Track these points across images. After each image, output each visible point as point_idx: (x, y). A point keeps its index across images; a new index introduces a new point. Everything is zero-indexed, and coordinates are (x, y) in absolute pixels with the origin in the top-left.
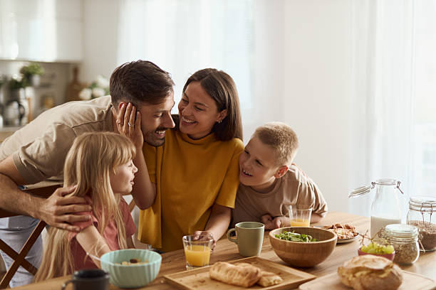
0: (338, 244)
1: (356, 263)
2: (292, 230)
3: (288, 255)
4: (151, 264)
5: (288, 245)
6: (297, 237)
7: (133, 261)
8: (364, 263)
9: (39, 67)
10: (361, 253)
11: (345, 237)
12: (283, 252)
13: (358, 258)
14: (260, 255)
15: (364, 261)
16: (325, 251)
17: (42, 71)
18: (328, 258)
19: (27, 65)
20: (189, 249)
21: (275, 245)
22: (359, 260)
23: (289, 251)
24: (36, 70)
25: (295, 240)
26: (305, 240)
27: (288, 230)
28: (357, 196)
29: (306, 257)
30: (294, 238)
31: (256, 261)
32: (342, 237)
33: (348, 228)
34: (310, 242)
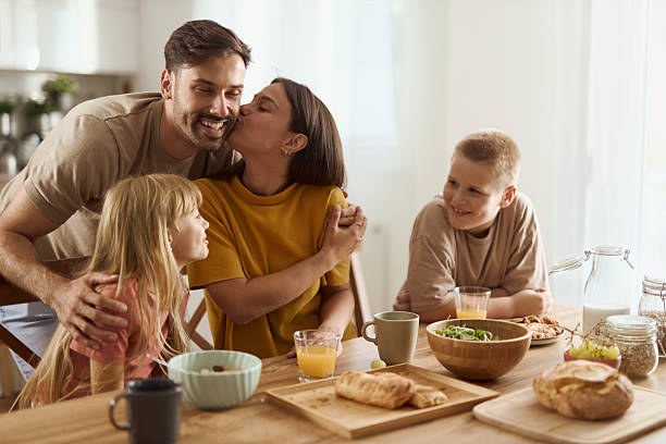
0: (532, 347)
1: (561, 372)
2: (461, 323)
3: (456, 361)
4: (246, 372)
5: (456, 345)
6: (470, 334)
7: (218, 369)
8: (573, 372)
9: (71, 83)
10: (568, 358)
11: (543, 336)
12: (448, 357)
13: (564, 365)
14: (413, 361)
15: (575, 368)
16: (513, 354)
17: (76, 87)
18: (517, 367)
19: (53, 78)
20: (303, 351)
21: (435, 345)
22: (567, 368)
23: (458, 355)
24: (66, 85)
25: (465, 339)
26: (481, 338)
27: (455, 324)
28: (562, 272)
29: (484, 364)
30: (466, 336)
31: (405, 370)
32: (538, 336)
33: (548, 322)
34: (490, 341)
